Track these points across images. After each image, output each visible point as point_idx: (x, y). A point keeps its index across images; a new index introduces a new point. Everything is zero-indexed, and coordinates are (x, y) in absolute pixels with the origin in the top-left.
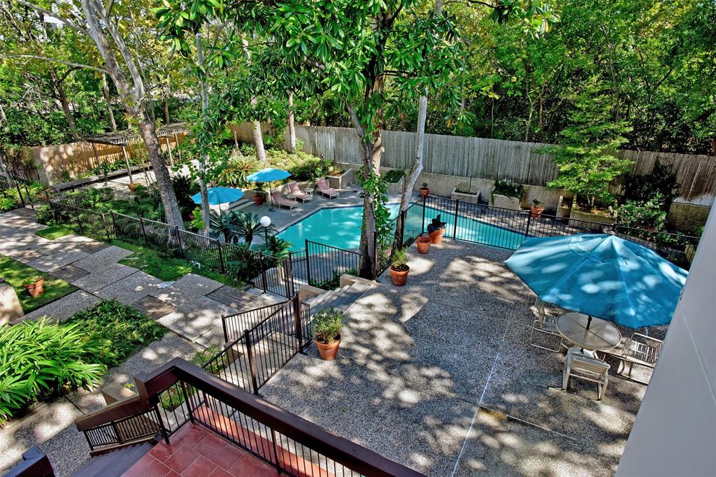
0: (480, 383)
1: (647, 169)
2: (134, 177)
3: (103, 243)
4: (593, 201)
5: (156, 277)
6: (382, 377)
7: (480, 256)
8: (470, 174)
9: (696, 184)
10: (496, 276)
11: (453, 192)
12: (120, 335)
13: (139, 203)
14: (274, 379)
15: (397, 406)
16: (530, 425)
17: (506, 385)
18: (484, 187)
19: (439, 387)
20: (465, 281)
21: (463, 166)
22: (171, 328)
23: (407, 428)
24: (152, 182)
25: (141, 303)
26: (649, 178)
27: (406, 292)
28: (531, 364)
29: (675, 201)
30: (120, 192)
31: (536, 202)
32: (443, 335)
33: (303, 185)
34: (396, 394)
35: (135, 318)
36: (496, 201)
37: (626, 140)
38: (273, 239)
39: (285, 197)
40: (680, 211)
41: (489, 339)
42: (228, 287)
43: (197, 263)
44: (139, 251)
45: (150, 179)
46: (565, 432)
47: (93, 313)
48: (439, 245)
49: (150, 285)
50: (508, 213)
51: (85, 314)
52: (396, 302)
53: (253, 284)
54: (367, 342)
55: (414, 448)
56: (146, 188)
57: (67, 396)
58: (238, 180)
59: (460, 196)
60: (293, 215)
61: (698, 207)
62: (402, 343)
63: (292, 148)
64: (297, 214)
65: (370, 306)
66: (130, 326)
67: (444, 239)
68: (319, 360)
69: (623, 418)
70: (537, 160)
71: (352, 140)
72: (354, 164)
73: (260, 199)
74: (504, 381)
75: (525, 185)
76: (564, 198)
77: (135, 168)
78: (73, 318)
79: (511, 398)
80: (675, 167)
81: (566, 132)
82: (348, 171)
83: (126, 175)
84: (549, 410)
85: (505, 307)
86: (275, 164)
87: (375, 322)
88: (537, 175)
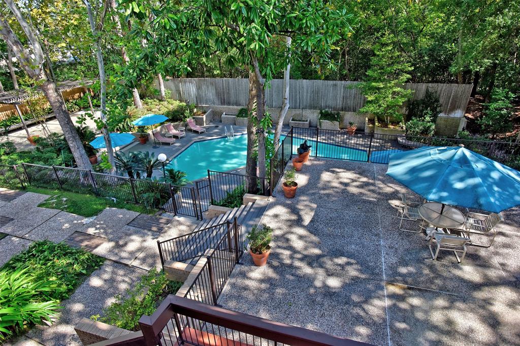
0: (378, 264)
1: (421, 96)
2: (30, 130)
3: (17, 191)
4: (388, 120)
5: (79, 214)
6: (308, 270)
7: (339, 168)
8: (301, 107)
9: (451, 104)
10: (356, 181)
11: (290, 121)
12: (62, 271)
13: (42, 152)
14: (226, 288)
15: (328, 292)
16: (424, 290)
17: (396, 263)
18: (312, 116)
19: (353, 272)
20: (336, 188)
21: (296, 101)
22: (106, 257)
23: (342, 309)
24: (49, 134)
25: (71, 239)
26: (423, 102)
27: (298, 201)
28: (406, 244)
29: (439, 116)
30: (21, 144)
31: (351, 124)
32: (338, 232)
33: (176, 125)
34: (324, 283)
35: (72, 253)
36: (323, 125)
37: (409, 76)
38: (171, 171)
39: (164, 135)
40: (443, 122)
41: (371, 230)
42: (144, 215)
43: (113, 198)
44: (55, 194)
45: (48, 132)
46: (448, 291)
47: (29, 255)
48: (307, 163)
49: (75, 222)
50: (332, 133)
51: (21, 257)
52: (294, 210)
53: (163, 209)
54: (285, 245)
55: (353, 324)
56: (45, 139)
57: (27, 335)
58: (124, 126)
59: (296, 123)
60: (174, 149)
61: (453, 119)
62: (312, 242)
63: (162, 97)
64: (177, 148)
65: (276, 216)
66: (70, 261)
67: (310, 158)
68: (254, 267)
69: (478, 272)
70: (348, 93)
71: (210, 88)
72: (212, 105)
73: (144, 139)
74: (394, 260)
75: (341, 112)
76: (369, 120)
77: (29, 122)
78: (11, 262)
79: (403, 270)
80: (438, 93)
81: (369, 73)
82: (209, 111)
83: (20, 129)
84: (432, 275)
85: (372, 204)
86: (150, 111)
87: (285, 228)
88: (349, 104)
